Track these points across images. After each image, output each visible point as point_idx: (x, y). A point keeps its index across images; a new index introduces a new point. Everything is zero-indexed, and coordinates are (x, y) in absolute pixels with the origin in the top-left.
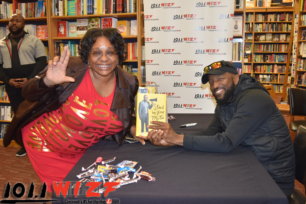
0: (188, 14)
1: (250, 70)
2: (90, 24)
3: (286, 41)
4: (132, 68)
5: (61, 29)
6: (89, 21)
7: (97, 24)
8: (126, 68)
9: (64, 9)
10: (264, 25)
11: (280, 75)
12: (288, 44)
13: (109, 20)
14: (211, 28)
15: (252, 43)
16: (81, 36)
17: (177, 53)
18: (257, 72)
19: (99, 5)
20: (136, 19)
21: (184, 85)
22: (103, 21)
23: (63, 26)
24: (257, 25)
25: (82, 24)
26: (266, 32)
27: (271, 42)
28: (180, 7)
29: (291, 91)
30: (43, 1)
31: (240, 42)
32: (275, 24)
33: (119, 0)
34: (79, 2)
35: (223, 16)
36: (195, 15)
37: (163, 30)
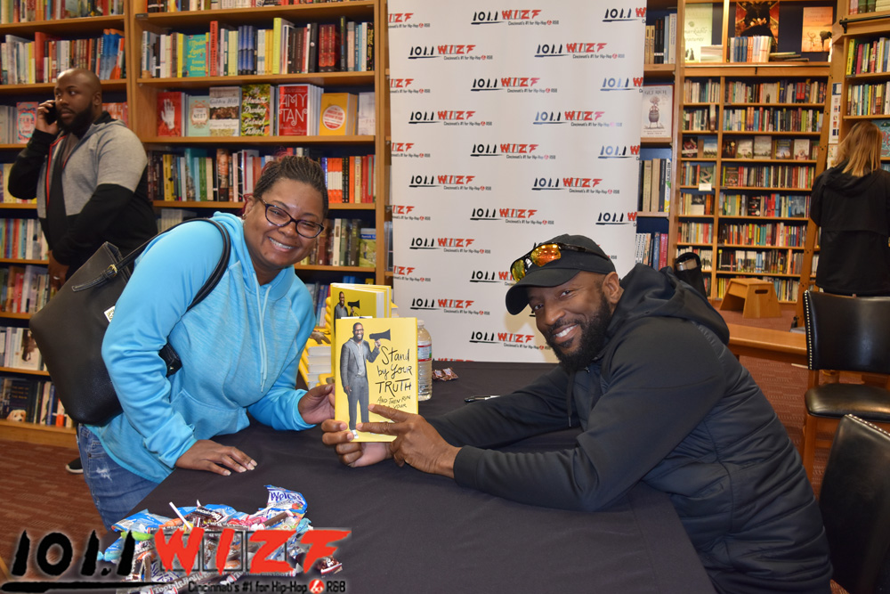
0: (513, 76)
1: (710, 238)
2: (246, 100)
3: (811, 158)
4: (360, 227)
5: (168, 115)
6: (243, 92)
7: (264, 102)
8: (344, 228)
9: (174, 58)
10: (751, 111)
11: (794, 251)
12: (814, 165)
13: (299, 91)
14: (578, 117)
15: (715, 162)
16: (222, 135)
17: (483, 188)
18: (729, 242)
19: (270, 50)
20: (372, 89)
21: (501, 278)
22: (282, 95)
23: (174, 105)
24: (731, 112)
25: (224, 102)
26: (756, 131)
27: (768, 159)
28: (490, 57)
29: (811, 301)
30: (118, 36)
31: (665, 160)
32: (782, 111)
33: (328, 36)
34: (216, 40)
35: (612, 83)
36: (534, 80)
37: (442, 121)
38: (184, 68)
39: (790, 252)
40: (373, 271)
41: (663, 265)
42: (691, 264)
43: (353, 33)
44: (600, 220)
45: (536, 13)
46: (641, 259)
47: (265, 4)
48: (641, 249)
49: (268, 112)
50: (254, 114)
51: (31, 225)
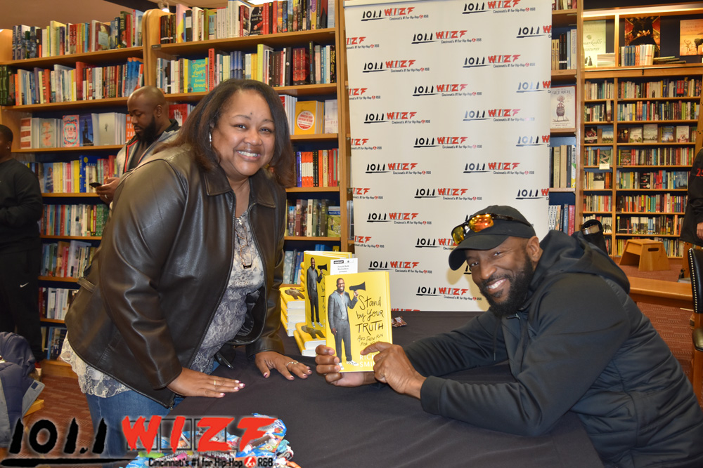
0: (446, 84)
1: (610, 207)
3: (691, 141)
4: (327, 206)
8: (315, 207)
9: (181, 78)
10: (640, 105)
11: (679, 216)
12: (693, 146)
14: (500, 114)
15: (612, 146)
17: (424, 172)
18: (625, 210)
19: (255, 69)
20: (335, 97)
21: (440, 244)
23: (182, 114)
24: (624, 105)
26: (644, 120)
27: (655, 143)
28: (428, 69)
29: (695, 258)
30: (138, 63)
31: (571, 146)
32: (665, 103)
33: (300, 57)
34: (214, 62)
35: (525, 86)
36: (463, 86)
37: (391, 121)
38: (189, 85)
39: (676, 217)
40: (339, 240)
41: (571, 232)
42: (595, 229)
43: (319, 54)
44: (519, 195)
45: (463, 33)
46: (554, 226)
47: (251, 34)
48: (553, 218)
51: (74, 209)
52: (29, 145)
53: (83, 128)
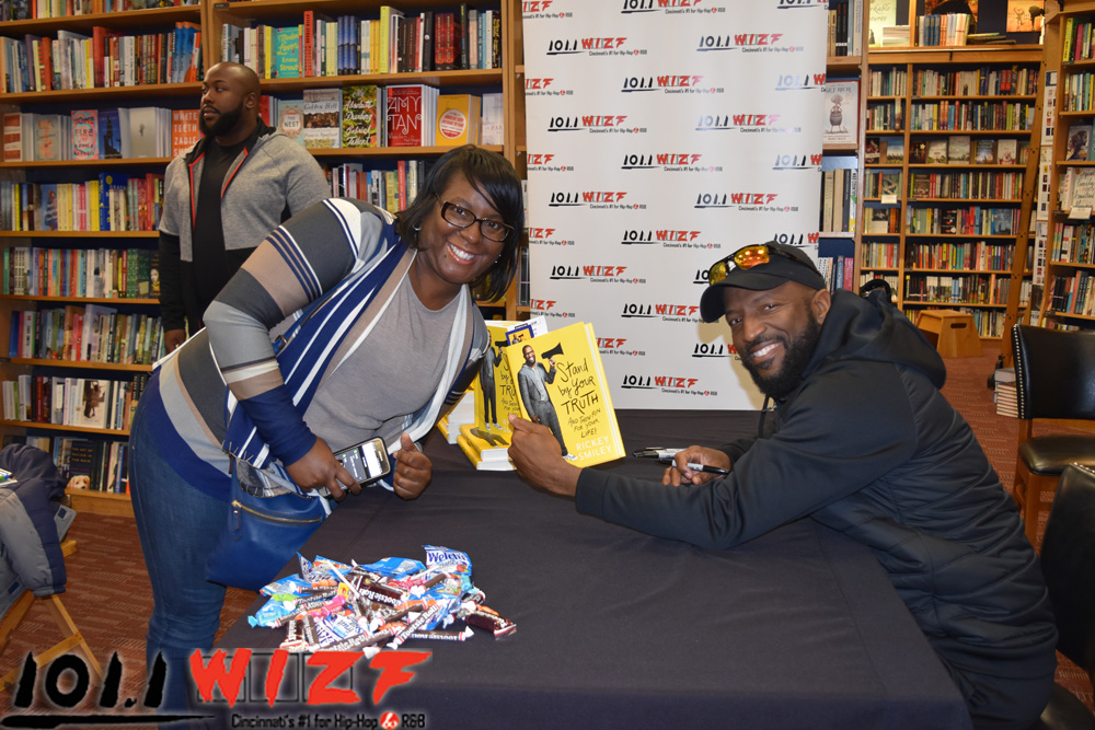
0: (671, 74)
1: (895, 262)
2: (347, 105)
3: (1018, 163)
6: (344, 95)
7: (369, 107)
9: (261, 55)
10: (945, 106)
11: (998, 276)
12: (1023, 171)
13: (412, 92)
14: (750, 122)
15: (901, 168)
16: (319, 147)
17: (636, 206)
18: (918, 266)
19: (376, 44)
20: (499, 90)
21: (658, 312)
22: (390, 97)
24: (920, 107)
25: (321, 107)
26: (951, 130)
27: (966, 164)
28: (644, 52)
29: (1021, 337)
30: (192, 30)
31: (850, 170)
32: (982, 105)
33: (445, 27)
34: (311, 34)
35: (788, 81)
36: (696, 79)
37: (588, 128)
38: (273, 67)
39: (993, 277)
40: (503, 305)
43: (475, 23)
49: (374, 119)
50: (358, 121)
51: (91, 256)
52: (18, 157)
53: (105, 130)
